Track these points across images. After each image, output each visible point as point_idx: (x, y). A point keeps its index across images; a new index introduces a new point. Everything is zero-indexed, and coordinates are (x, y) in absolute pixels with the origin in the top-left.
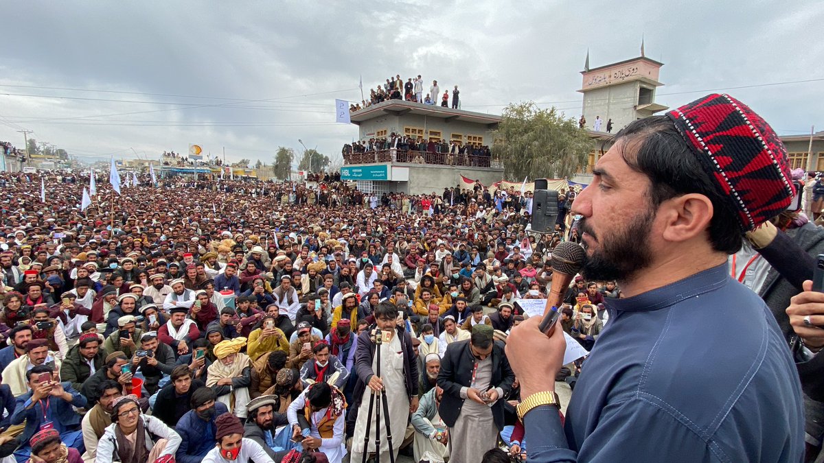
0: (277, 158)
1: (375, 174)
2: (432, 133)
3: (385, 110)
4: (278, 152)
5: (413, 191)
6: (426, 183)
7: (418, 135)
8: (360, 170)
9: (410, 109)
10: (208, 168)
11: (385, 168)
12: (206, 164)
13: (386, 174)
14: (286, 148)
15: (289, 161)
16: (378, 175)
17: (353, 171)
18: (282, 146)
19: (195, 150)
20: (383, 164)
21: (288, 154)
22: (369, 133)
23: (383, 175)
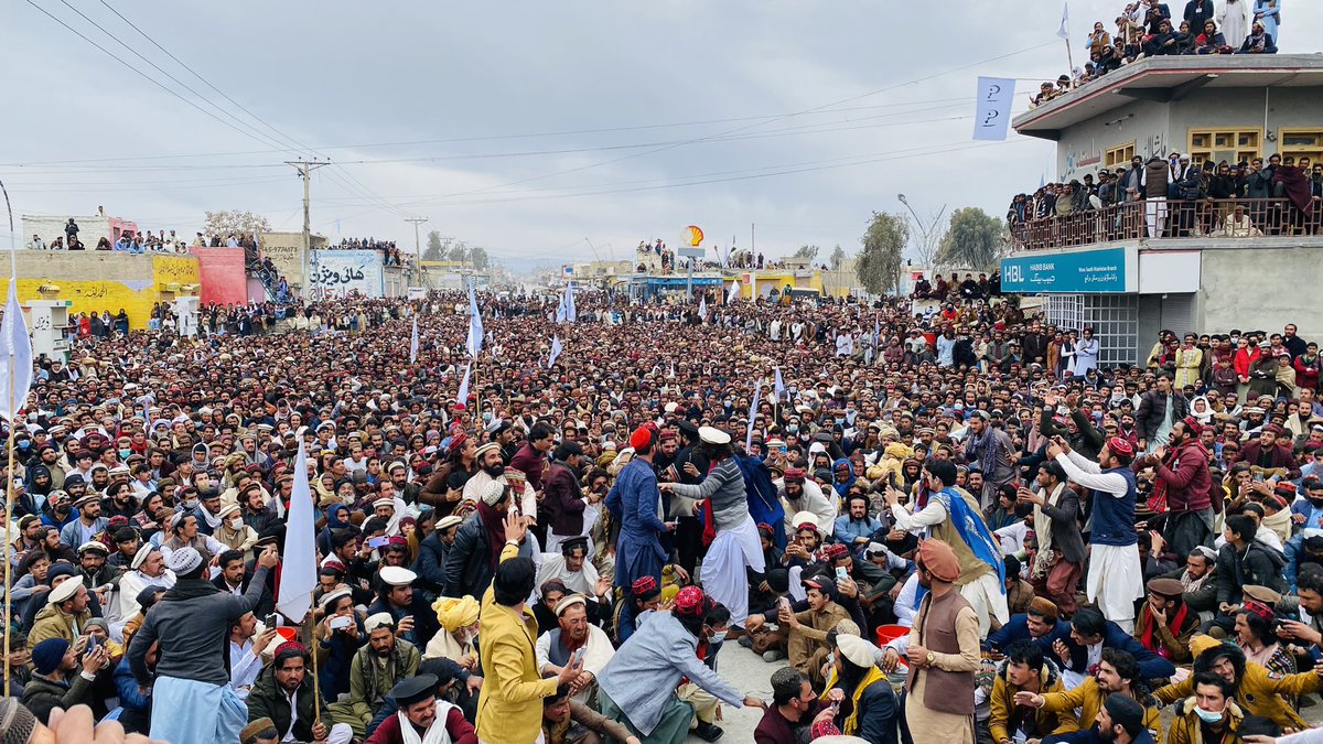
0: (867, 242)
1: (1091, 274)
2: (1290, 139)
3: (1125, 91)
4: (870, 224)
5: (1214, 321)
6: (1267, 297)
7: (1238, 148)
8: (1051, 266)
9: (1204, 79)
10: (718, 275)
11: (1118, 258)
12: (716, 265)
13: (1121, 273)
14: (891, 214)
15: (896, 245)
16: (1098, 278)
17: (1033, 268)
18: (880, 211)
19: (690, 237)
20: (1116, 245)
21: (895, 229)
22: (1083, 158)
23: (1114, 278)
